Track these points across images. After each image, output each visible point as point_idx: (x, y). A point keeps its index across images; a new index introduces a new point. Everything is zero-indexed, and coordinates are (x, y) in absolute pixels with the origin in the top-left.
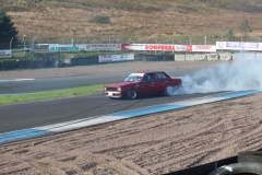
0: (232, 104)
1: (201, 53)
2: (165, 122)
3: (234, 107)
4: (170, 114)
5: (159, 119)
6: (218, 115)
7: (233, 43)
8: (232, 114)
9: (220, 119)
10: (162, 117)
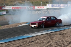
0: (55, 35)
1: (39, 10)
2: (22, 44)
3: (56, 36)
4: (25, 40)
5: (19, 43)
6: (48, 40)
7: (55, 5)
8: (55, 39)
9: (49, 42)
10: (21, 41)
